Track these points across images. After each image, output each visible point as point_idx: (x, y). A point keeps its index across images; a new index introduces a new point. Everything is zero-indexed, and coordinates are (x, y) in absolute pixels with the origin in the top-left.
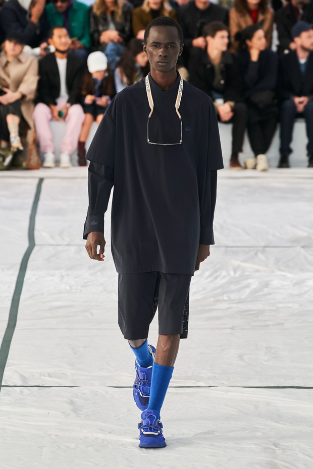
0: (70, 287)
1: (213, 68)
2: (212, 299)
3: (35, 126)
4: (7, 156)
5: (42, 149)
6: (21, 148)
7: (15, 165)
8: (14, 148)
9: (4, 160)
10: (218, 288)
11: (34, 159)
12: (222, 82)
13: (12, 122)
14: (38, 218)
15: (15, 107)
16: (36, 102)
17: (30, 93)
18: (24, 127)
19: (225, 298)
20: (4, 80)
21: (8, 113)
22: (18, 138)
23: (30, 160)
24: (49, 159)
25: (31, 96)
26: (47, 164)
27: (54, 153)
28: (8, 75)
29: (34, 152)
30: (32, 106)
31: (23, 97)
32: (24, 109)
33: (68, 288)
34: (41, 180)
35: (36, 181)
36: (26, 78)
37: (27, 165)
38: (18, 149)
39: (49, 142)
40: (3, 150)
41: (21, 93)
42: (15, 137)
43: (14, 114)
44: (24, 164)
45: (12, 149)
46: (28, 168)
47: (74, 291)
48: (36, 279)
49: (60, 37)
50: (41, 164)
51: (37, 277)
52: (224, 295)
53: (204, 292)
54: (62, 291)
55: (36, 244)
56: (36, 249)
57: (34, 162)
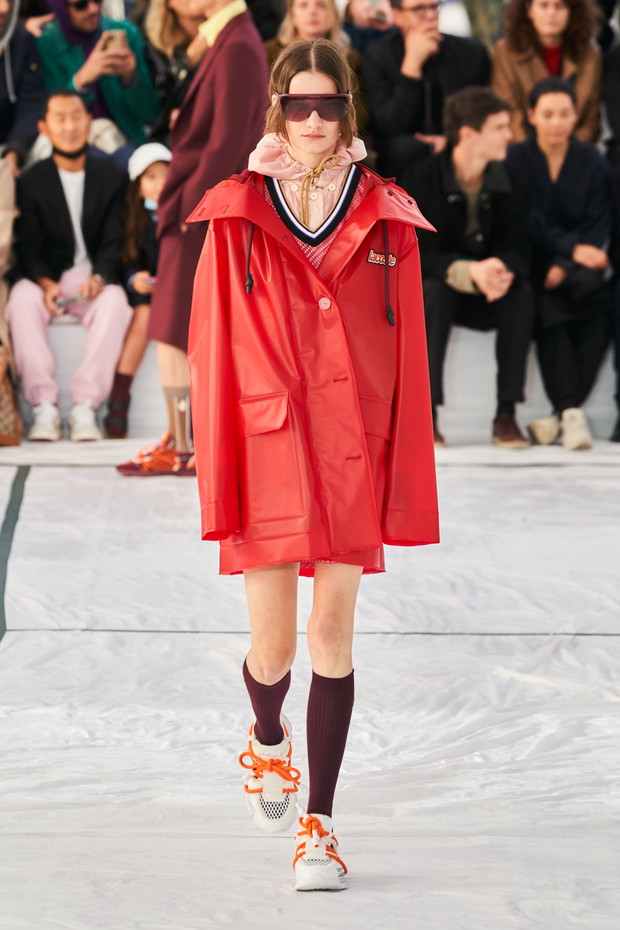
0: (91, 733)
1: (463, 202)
2: (443, 762)
3: (10, 335)
5: (28, 394)
10: (458, 735)
12: (479, 238)
14: (14, 564)
19: (478, 760)
24: (45, 419)
26: (38, 432)
27: (56, 405)
30: (4, 289)
33: (86, 735)
34: (23, 472)
35: (10, 474)
39: (46, 379)
47: (101, 742)
48: (7, 713)
49: (62, 117)
51: (9, 708)
52: (474, 751)
53: (423, 746)
54: (71, 743)
55: (8, 627)
56: (8, 638)
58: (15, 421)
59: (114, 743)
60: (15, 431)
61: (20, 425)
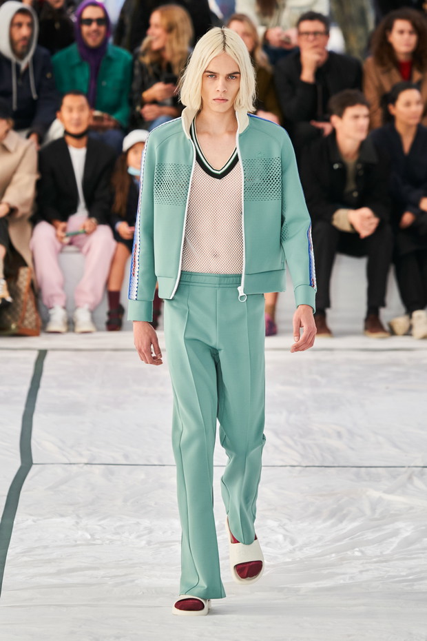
0: (92, 535)
1: (344, 169)
2: (333, 555)
3: (33, 260)
5: (45, 301)
6: (9, 299)
10: (344, 537)
11: (30, 318)
12: (355, 194)
14: (37, 418)
17: (24, 205)
19: (357, 554)
22: (3, 282)
23: (23, 319)
24: (57, 317)
25: (25, 210)
26: (52, 327)
27: (65, 308)
29: (30, 304)
30: (29, 228)
31: (12, 211)
32: (13, 233)
33: (89, 537)
34: (42, 354)
35: (33, 356)
36: (16, 177)
37: (18, 327)
38: (3, 300)
39: (58, 290)
41: (8, 204)
44: (13, 326)
46: (20, 334)
47: (98, 541)
48: (35, 521)
50: (42, 326)
51: (35, 518)
52: (355, 548)
53: (320, 544)
54: (78, 542)
55: (34, 462)
56: (34, 469)
57: (30, 323)
58: (37, 319)
59: (108, 542)
60: (37, 326)
61: (40, 323)
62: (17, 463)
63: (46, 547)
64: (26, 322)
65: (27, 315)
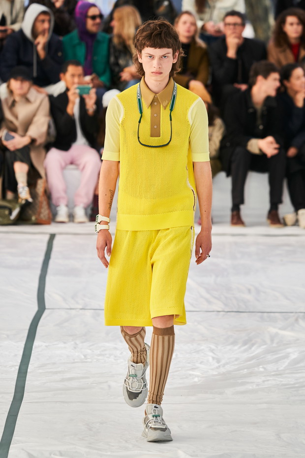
0: (85, 356)
2: (246, 370)
3: (46, 175)
4: (14, 209)
5: (54, 201)
6: (30, 200)
7: (23, 219)
8: (22, 200)
9: (10, 213)
10: (252, 358)
11: (45, 213)
12: (261, 127)
13: (21, 170)
14: (49, 279)
15: (24, 154)
16: (47, 147)
17: (40, 137)
18: (34, 176)
19: (261, 370)
20: (11, 122)
21: (15, 160)
22: (27, 189)
23: (40, 213)
24: (62, 212)
25: (41, 141)
26: (59, 218)
27: (67, 206)
28: (16, 117)
29: (45, 204)
31: (33, 141)
32: (33, 155)
33: (83, 357)
34: (52, 237)
35: (46, 238)
36: (36, 119)
37: (36, 219)
38: (26, 200)
39: (62, 194)
40: (9, 201)
41: (30, 137)
42: (23, 188)
43: (22, 161)
44: (33, 218)
45: (20, 200)
46: (38, 223)
47: (89, 360)
48: (46, 346)
50: (52, 218)
51: (47, 344)
52: (260, 366)
53: (236, 363)
54: (76, 361)
55: (46, 307)
56: (46, 313)
57: (44, 216)
58: (49, 214)
59: (95, 360)
60: (49, 218)
61: (51, 216)
62: (35, 308)
63: (54, 364)
64: (42, 216)
65: (43, 210)
